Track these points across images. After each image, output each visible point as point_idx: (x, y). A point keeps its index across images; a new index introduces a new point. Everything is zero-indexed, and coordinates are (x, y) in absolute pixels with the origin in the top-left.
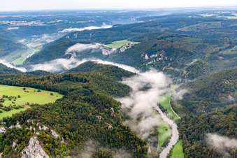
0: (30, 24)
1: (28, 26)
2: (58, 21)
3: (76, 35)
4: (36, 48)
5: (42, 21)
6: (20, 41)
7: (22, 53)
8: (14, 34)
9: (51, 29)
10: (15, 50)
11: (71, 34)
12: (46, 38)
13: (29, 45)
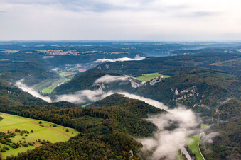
0: (65, 53)
1: (64, 56)
2: (93, 52)
3: (108, 66)
4: (67, 77)
5: (77, 51)
6: (54, 70)
7: (53, 81)
8: (49, 63)
9: (84, 59)
10: (46, 78)
11: (103, 65)
12: (79, 68)
13: (62, 74)
